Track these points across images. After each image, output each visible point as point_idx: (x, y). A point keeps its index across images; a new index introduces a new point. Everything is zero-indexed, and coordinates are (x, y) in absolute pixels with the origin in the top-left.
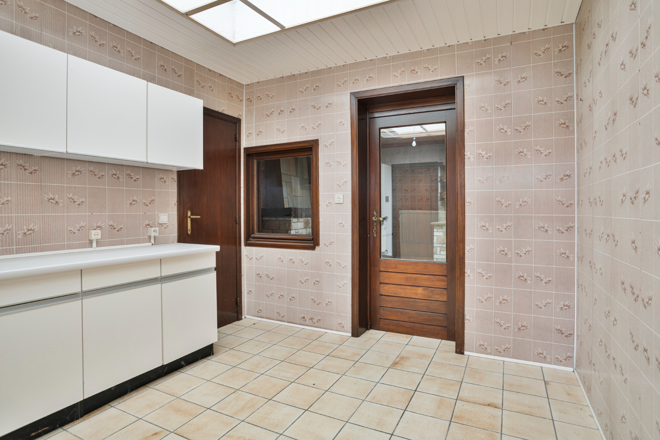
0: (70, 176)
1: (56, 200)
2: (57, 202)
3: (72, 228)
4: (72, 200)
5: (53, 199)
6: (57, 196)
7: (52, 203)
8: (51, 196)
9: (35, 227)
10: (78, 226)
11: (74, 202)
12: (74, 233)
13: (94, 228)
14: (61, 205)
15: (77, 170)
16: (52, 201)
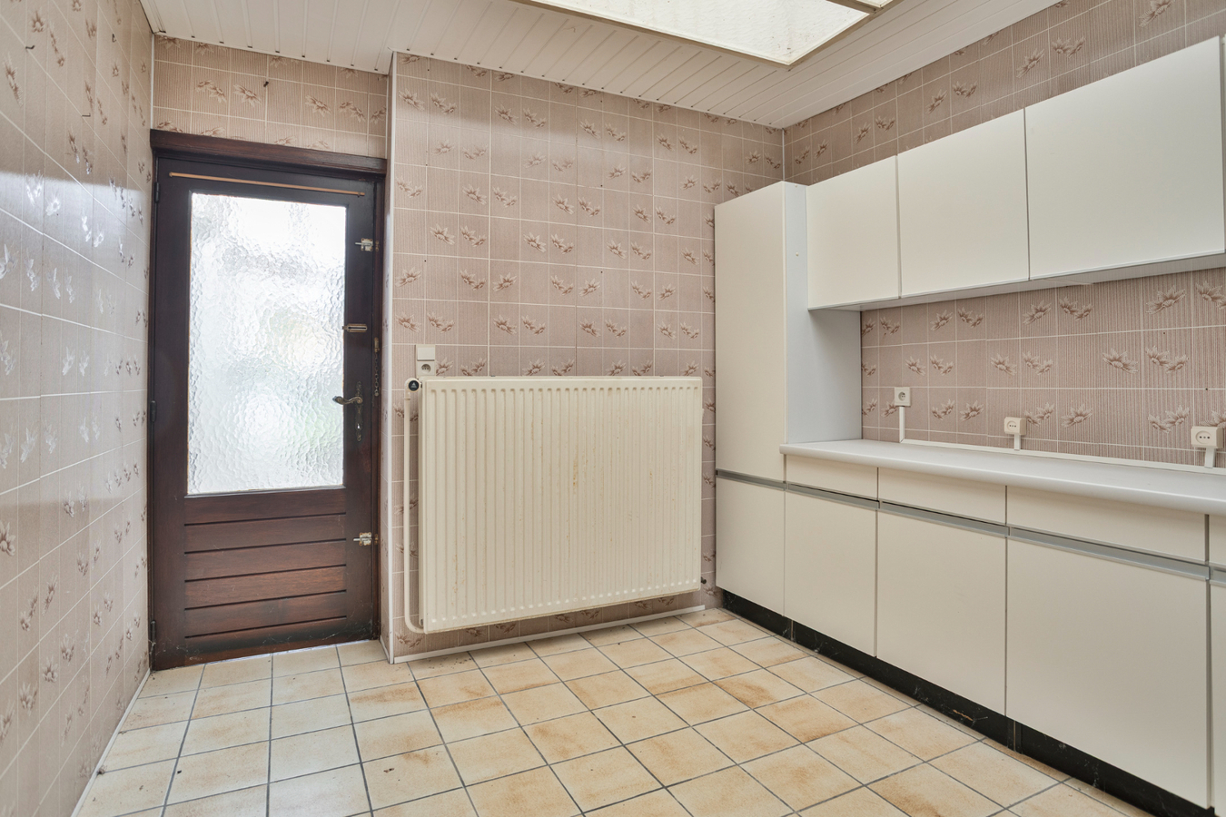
0: (1151, 311)
1: (1124, 360)
2: (1125, 365)
3: (1158, 417)
4: (1156, 360)
5: (1119, 360)
6: (1125, 354)
7: (1116, 367)
8: (1115, 354)
9: (1087, 411)
10: (1171, 414)
11: (1162, 363)
12: (1162, 428)
13: (1212, 422)
14: (1133, 370)
15: (1168, 295)
16: (1116, 363)
